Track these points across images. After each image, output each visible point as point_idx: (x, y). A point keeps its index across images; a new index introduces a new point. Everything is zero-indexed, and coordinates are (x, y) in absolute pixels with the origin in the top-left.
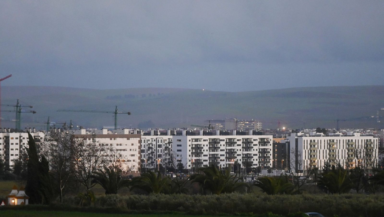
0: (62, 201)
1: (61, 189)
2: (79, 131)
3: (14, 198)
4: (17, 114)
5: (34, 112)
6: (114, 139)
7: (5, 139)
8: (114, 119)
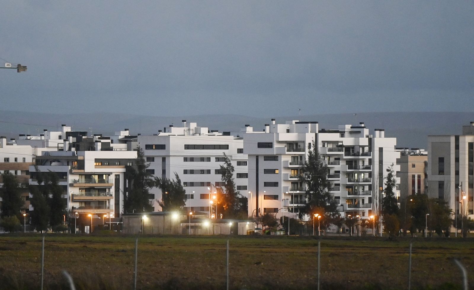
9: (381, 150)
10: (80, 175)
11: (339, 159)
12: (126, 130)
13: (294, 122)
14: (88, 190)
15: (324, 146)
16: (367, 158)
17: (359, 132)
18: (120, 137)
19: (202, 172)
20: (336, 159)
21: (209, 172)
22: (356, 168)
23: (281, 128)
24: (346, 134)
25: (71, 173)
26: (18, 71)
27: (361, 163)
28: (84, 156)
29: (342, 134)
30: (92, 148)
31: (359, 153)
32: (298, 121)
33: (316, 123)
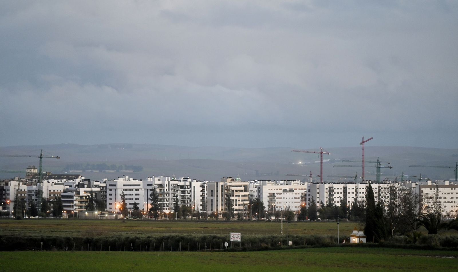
0: (393, 240)
1: (392, 230)
2: (426, 182)
3: (355, 237)
4: (377, 169)
5: (391, 168)
6: (454, 189)
7: (367, 189)
8: (455, 173)
9: (194, 187)
10: (79, 196)
11: (178, 190)
12: (106, 178)
13: (161, 176)
14: (81, 202)
15: (172, 185)
16: (189, 190)
17: (186, 180)
18: (104, 181)
19: (130, 195)
20: (177, 190)
21: (133, 195)
22: (185, 194)
23: (156, 179)
24: (182, 181)
25: (75, 196)
26: (57, 159)
27: (186, 192)
28: (80, 190)
29: (180, 181)
30: (83, 187)
31: (186, 188)
32: (163, 176)
33: (169, 177)
